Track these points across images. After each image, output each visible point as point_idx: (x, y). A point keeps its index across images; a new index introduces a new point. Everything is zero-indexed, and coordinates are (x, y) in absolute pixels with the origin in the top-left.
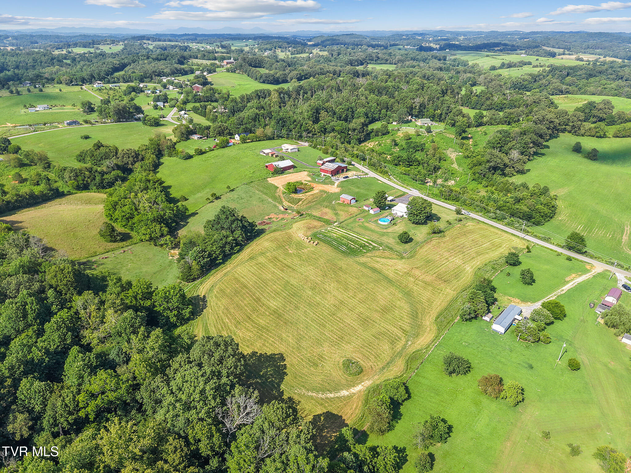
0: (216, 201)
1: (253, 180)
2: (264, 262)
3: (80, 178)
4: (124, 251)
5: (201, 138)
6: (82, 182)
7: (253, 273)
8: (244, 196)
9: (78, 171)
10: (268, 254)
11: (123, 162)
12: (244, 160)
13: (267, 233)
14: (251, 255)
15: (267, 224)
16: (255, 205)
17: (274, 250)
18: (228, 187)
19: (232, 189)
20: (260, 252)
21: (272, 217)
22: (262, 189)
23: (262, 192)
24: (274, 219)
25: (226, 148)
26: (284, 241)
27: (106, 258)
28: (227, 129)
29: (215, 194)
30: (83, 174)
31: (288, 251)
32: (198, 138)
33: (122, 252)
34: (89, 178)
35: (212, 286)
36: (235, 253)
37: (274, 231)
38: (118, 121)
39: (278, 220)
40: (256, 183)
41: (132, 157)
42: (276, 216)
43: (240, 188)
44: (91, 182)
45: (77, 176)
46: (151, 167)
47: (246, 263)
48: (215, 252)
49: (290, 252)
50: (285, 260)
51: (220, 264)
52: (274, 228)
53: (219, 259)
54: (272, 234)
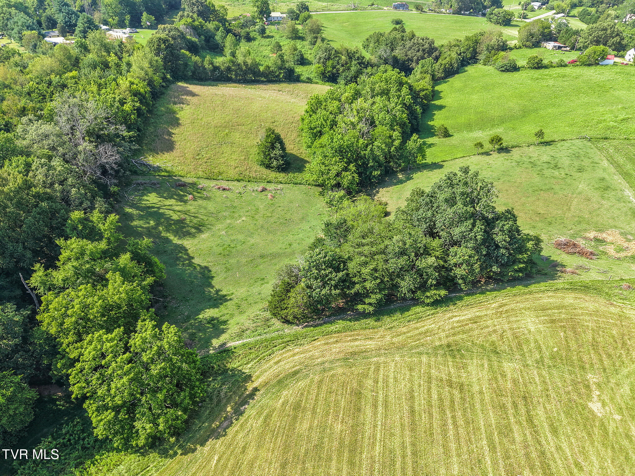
0: (495, 155)
1: (611, 136)
2: (476, 388)
3: (330, 63)
4: (264, 190)
5: (560, 48)
6: (330, 69)
7: (412, 411)
8: (566, 162)
9: (333, 52)
10: (508, 366)
11: (406, 56)
12: (617, 93)
13: (559, 283)
14: (457, 338)
15: (582, 253)
16: (580, 193)
17: (540, 362)
18: (540, 134)
19: (546, 139)
20: (493, 343)
21: (609, 239)
22: (621, 160)
23: (618, 166)
24: (611, 250)
25: (593, 67)
26: (595, 345)
27: (224, 189)
28: (618, 35)
29: (500, 140)
30: (337, 59)
31: (589, 397)
32: (555, 47)
33: (260, 189)
34: (343, 66)
35: (295, 373)
36: (423, 304)
37: (586, 288)
38: (458, 12)
39: (622, 255)
40: (615, 142)
41: (424, 50)
42: (621, 241)
43: (566, 144)
44: (343, 72)
45: (329, 58)
46: (441, 71)
47: (424, 359)
48: (365, 280)
49: (595, 406)
50: (554, 431)
51: (365, 315)
52: (593, 276)
53: (367, 301)
54: (570, 299)
